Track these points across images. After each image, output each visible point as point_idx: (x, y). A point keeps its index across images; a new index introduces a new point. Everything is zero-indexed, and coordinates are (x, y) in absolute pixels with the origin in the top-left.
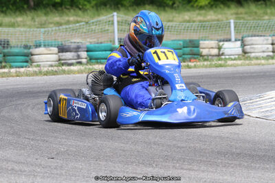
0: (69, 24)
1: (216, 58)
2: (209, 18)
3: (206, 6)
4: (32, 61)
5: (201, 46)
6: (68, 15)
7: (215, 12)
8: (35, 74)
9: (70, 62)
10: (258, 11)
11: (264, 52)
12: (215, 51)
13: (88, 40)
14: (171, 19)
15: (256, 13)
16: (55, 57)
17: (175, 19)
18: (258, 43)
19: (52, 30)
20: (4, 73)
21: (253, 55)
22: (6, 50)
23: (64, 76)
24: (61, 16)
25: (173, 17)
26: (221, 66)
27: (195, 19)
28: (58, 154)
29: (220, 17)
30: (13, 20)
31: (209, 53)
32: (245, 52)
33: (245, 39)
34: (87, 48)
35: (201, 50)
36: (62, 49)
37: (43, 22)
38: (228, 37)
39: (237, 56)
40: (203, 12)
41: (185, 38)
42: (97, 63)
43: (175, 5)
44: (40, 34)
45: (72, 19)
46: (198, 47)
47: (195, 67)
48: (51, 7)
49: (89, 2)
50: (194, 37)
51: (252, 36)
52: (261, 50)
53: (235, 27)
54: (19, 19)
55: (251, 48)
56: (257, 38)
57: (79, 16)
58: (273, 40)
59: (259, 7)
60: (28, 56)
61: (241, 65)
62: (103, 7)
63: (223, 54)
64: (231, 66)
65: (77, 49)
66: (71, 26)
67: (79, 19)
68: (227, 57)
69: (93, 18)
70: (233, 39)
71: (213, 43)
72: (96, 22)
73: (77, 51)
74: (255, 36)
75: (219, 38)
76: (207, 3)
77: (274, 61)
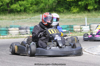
0: (23, 19)
1: (79, 32)
2: (77, 17)
3: (76, 12)
4: (9, 33)
5: (74, 27)
7: (79, 15)
8: (10, 38)
9: (23, 33)
10: (96, 15)
12: (79, 30)
13: (30, 25)
14: (62, 17)
15: (95, 15)
16: (18, 31)
17: (64, 17)
19: (17, 21)
23: (20, 39)
24: (20, 16)
27: (71, 17)
29: (81, 16)
30: (1, 17)
31: (77, 30)
32: (91, 30)
34: (30, 28)
35: (74, 29)
36: (20, 29)
37: (13, 18)
38: (84, 24)
40: (74, 15)
41: (68, 25)
43: (64, 12)
44: (12, 23)
45: (24, 17)
48: (16, 12)
49: (31, 11)
50: (71, 24)
51: (94, 24)
53: (87, 20)
54: (4, 17)
55: (93, 28)
57: (27, 16)
59: (96, 13)
60: (7, 31)
62: (36, 12)
63: (82, 31)
65: (26, 28)
66: (24, 20)
67: (27, 17)
68: (84, 32)
69: (32, 17)
70: (86, 25)
71: (79, 27)
72: (34, 18)
74: (95, 24)
75: (81, 24)
76: (77, 11)
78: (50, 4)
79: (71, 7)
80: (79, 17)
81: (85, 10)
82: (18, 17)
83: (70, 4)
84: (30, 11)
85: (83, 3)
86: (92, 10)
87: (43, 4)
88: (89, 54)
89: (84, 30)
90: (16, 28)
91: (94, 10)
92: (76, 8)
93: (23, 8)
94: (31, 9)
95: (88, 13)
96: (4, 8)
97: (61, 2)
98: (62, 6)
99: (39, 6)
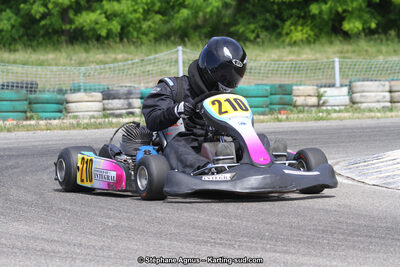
0: (117, 62)
1: (314, 109)
2: (304, 56)
3: (302, 41)
4: (68, 111)
5: (295, 92)
6: (115, 53)
7: (312, 49)
8: (72, 127)
9: (118, 112)
11: (378, 101)
12: (313, 100)
13: (142, 85)
15: (367, 51)
16: (99, 106)
17: (258, 58)
18: (371, 89)
19: (96, 70)
20: (30, 125)
21: (364, 105)
22: (32, 96)
23: (107, 130)
24: (106, 53)
25: (257, 56)
26: (322, 119)
27: (284, 59)
29: (318, 55)
30: (42, 58)
31: (304, 102)
32: (353, 102)
34: (142, 94)
35: (295, 98)
36: (108, 95)
37: (83, 60)
38: (329, 82)
39: (343, 108)
40: (296, 49)
41: (275, 82)
43: (258, 40)
44: (78, 75)
45: (120, 56)
46: (290, 94)
47: (287, 119)
50: (285, 81)
51: (363, 81)
52: (375, 99)
53: (340, 68)
54: (51, 56)
55: (362, 96)
56: (370, 83)
57: (131, 53)
58: (390, 87)
59: (372, 43)
60: (62, 104)
61: (349, 118)
62: (163, 40)
63: (324, 104)
64: (336, 119)
65: (128, 95)
66: (120, 64)
67: (130, 57)
68: (329, 108)
69: (150, 54)
70: (338, 84)
71: (311, 89)
72: (154, 59)
73: (127, 98)
74: (367, 80)
75: (319, 82)
77: (393, 114)
78: (208, 10)
79: (284, 21)
80: (310, 57)
81: (331, 36)
82: (97, 55)
83: (281, 13)
84: (140, 36)
85: (325, 7)
86: (358, 35)
87: (185, 12)
88: (350, 182)
89: (332, 101)
90: (94, 94)
92: (300, 28)
93: (119, 28)
94: (145, 30)
95: (340, 41)
96: (50, 25)
97: (247, 5)
98: (252, 20)
99: (173, 16)
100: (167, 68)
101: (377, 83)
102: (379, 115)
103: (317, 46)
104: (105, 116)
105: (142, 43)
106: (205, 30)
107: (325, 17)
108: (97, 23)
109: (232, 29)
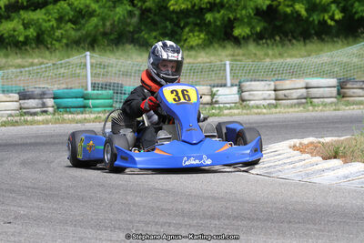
0: (33, 66)
1: (207, 106)
2: (200, 60)
3: (198, 45)
6: (31, 56)
7: (207, 53)
9: (33, 110)
10: (257, 53)
11: (265, 99)
12: (207, 99)
15: (255, 54)
16: (16, 105)
18: (259, 88)
19: (13, 73)
21: (252, 103)
24: (23, 58)
26: (214, 115)
28: (16, 218)
29: (212, 58)
32: (243, 100)
33: (244, 84)
34: (54, 94)
36: (24, 96)
38: (220, 82)
39: (233, 105)
40: (193, 53)
42: (66, 112)
45: (36, 61)
48: (12, 46)
49: (59, 40)
51: (251, 81)
52: (262, 97)
53: (231, 70)
55: (250, 95)
56: (257, 83)
57: (45, 58)
58: (275, 86)
59: (259, 47)
61: (239, 114)
62: (75, 46)
63: (217, 102)
64: (227, 115)
65: (42, 95)
67: (45, 61)
68: (221, 105)
70: (229, 84)
71: (204, 89)
72: (66, 63)
73: (41, 98)
74: (255, 81)
75: (212, 83)
76: (200, 42)
77: (278, 110)
78: (116, 19)
79: (183, 28)
80: (206, 60)
81: (224, 40)
82: (15, 60)
83: (179, 21)
84: (54, 42)
85: (218, 15)
86: (246, 38)
87: (94, 20)
89: (220, 99)
90: (11, 95)
91: (251, 40)
92: (196, 34)
93: (35, 34)
94: (58, 37)
95: (233, 48)
97: (149, 15)
98: (153, 27)
100: (78, 71)
101: (263, 83)
102: (264, 111)
103: (211, 51)
104: (21, 115)
105: (56, 49)
106: (112, 37)
107: (218, 23)
108: (14, 31)
109: (136, 36)
